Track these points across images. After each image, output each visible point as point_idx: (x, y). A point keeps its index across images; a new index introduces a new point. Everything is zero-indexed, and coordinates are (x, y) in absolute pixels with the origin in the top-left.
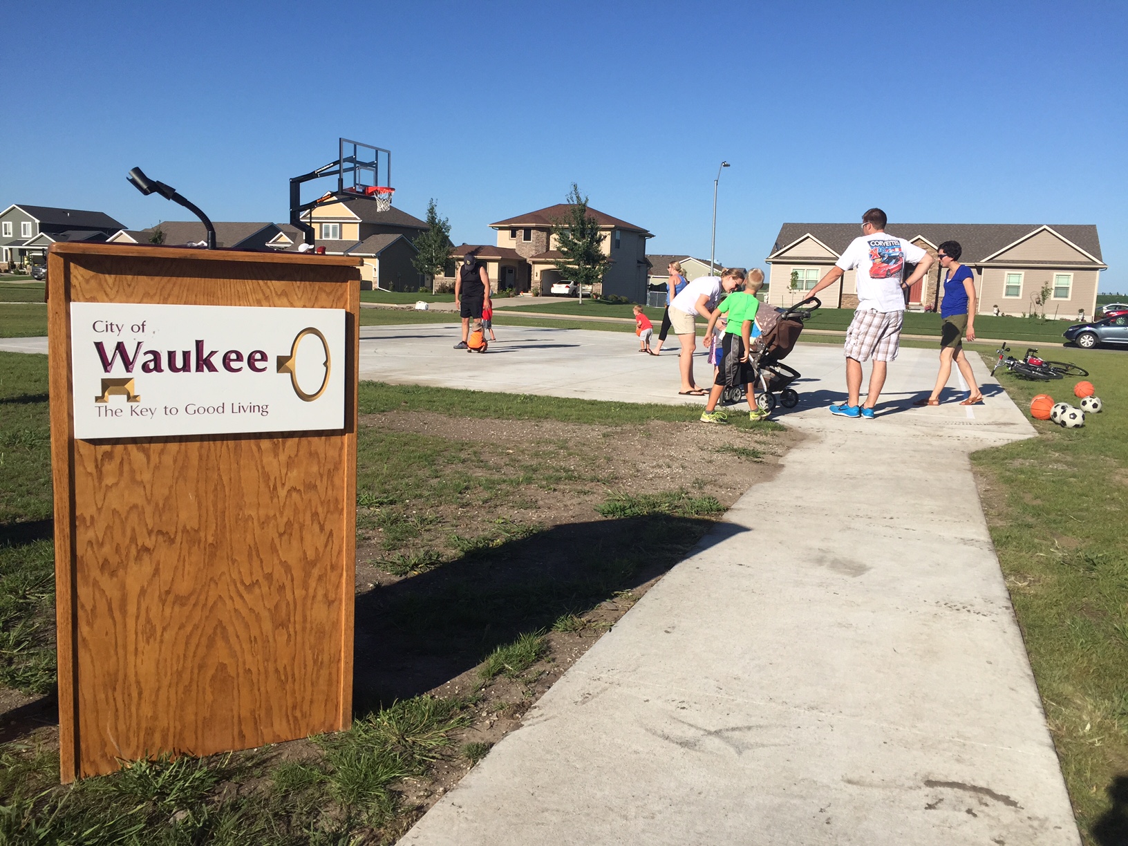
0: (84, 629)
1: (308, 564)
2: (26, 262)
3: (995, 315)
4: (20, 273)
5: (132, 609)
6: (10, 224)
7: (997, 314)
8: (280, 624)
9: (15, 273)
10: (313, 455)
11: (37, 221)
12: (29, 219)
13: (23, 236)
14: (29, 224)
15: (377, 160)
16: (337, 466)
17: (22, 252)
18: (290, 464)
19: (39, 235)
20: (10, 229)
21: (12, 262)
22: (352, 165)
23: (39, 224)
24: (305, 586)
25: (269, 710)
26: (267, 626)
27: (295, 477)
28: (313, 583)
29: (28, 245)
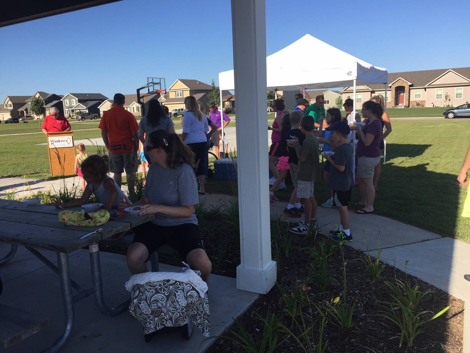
0: (52, 164)
1: (71, 159)
2: (74, 114)
3: (432, 107)
4: (73, 119)
5: (56, 162)
6: (68, 101)
7: (433, 106)
8: (69, 164)
9: (71, 119)
10: (70, 149)
11: (77, 99)
12: (74, 98)
13: (73, 105)
14: (74, 100)
15: (160, 82)
16: (73, 150)
17: (73, 111)
18: (68, 150)
19: (78, 104)
20: (68, 103)
21: (70, 115)
22: (152, 84)
23: (78, 100)
24: (71, 161)
25: (69, 172)
26: (68, 164)
27: (69, 151)
28: (72, 160)
29: (75, 108)
